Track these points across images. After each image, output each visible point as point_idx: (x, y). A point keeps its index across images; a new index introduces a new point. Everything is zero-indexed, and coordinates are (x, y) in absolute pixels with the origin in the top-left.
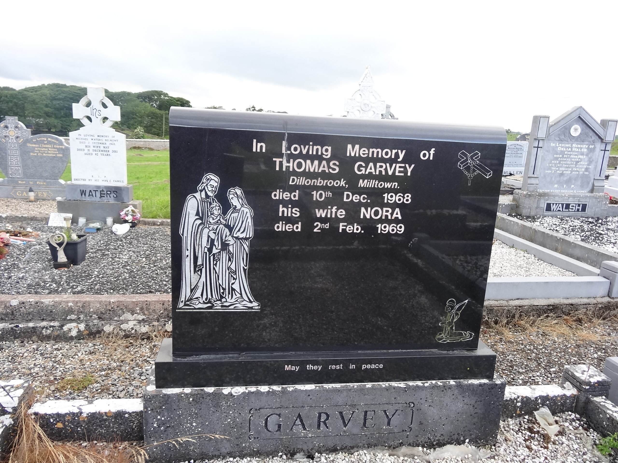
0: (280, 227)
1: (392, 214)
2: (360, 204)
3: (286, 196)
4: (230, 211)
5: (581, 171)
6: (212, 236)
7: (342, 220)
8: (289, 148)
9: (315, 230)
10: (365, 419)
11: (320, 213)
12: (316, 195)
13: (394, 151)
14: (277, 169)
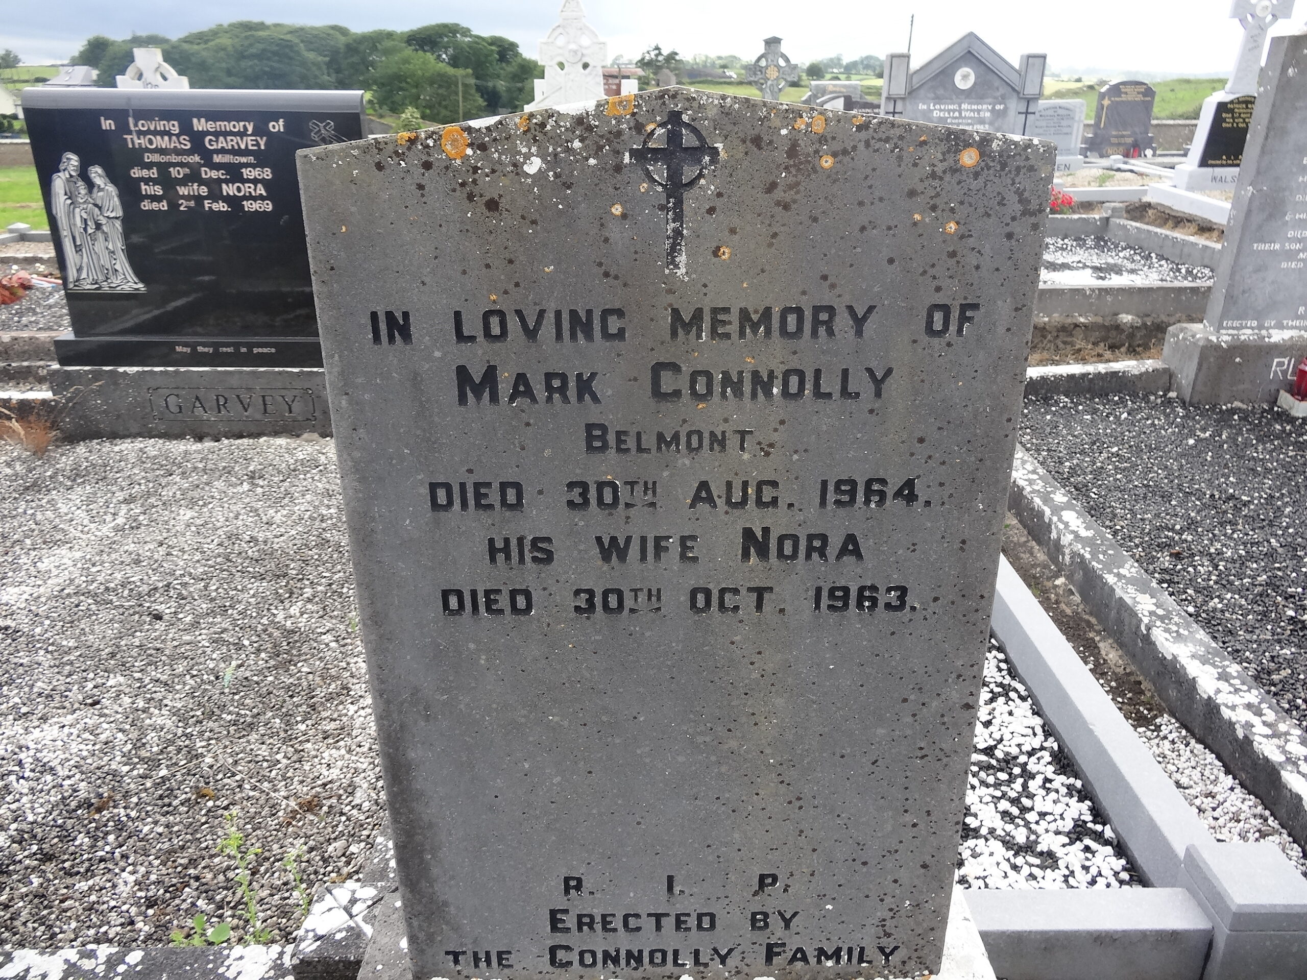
0: (146, 205)
1: (255, 190)
2: (219, 181)
3: (145, 173)
4: (95, 190)
6: (85, 216)
7: (206, 198)
8: (136, 125)
9: (182, 208)
10: (265, 404)
11: (182, 191)
12: (174, 172)
13: (242, 124)
14: (130, 146)
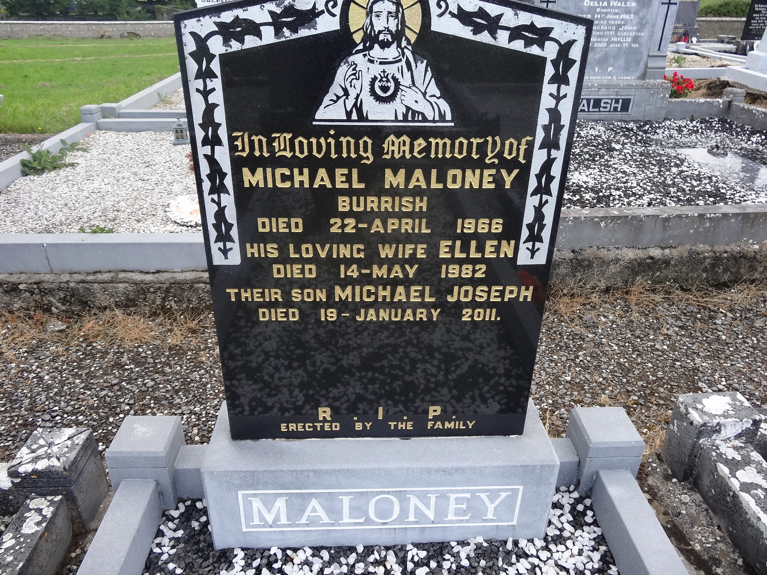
5: (626, 42)
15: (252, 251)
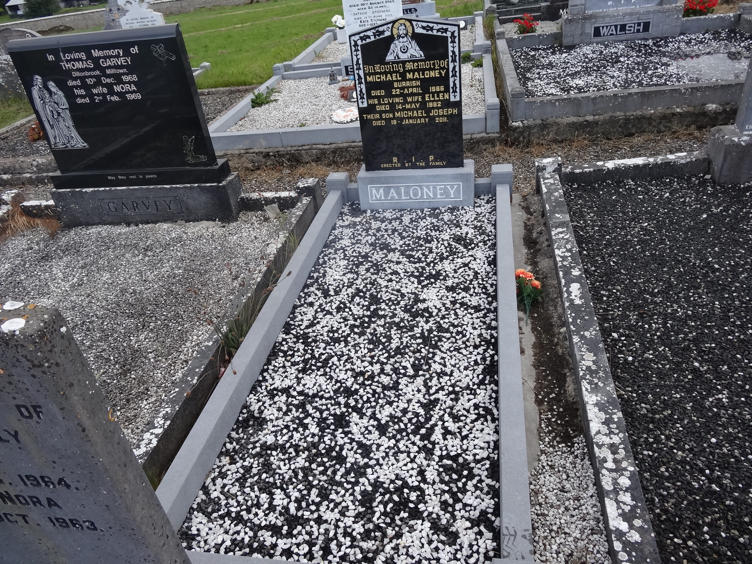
0: (79, 101)
1: (130, 87)
2: (112, 84)
3: (74, 83)
4: (53, 94)
6: (51, 109)
7: (107, 94)
8: (64, 57)
9: (96, 101)
10: (157, 206)
11: (95, 91)
12: (88, 81)
13: (116, 50)
14: (64, 69)
15: (370, 102)
